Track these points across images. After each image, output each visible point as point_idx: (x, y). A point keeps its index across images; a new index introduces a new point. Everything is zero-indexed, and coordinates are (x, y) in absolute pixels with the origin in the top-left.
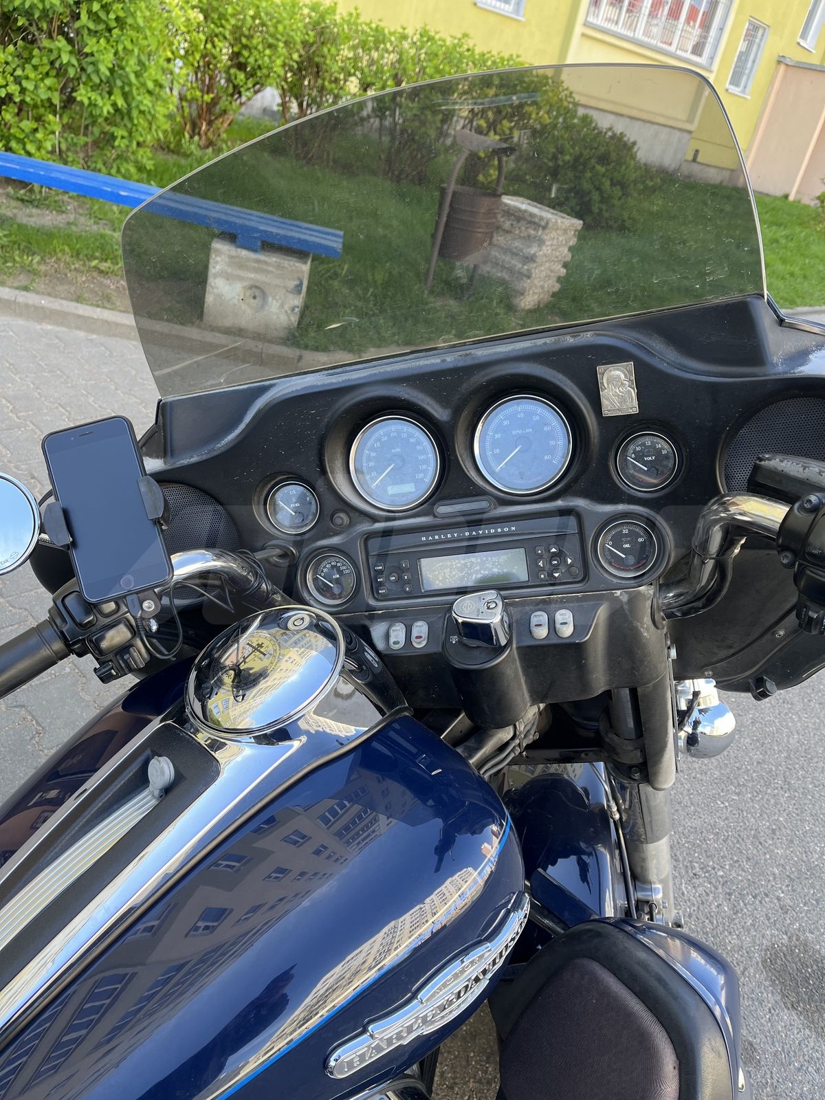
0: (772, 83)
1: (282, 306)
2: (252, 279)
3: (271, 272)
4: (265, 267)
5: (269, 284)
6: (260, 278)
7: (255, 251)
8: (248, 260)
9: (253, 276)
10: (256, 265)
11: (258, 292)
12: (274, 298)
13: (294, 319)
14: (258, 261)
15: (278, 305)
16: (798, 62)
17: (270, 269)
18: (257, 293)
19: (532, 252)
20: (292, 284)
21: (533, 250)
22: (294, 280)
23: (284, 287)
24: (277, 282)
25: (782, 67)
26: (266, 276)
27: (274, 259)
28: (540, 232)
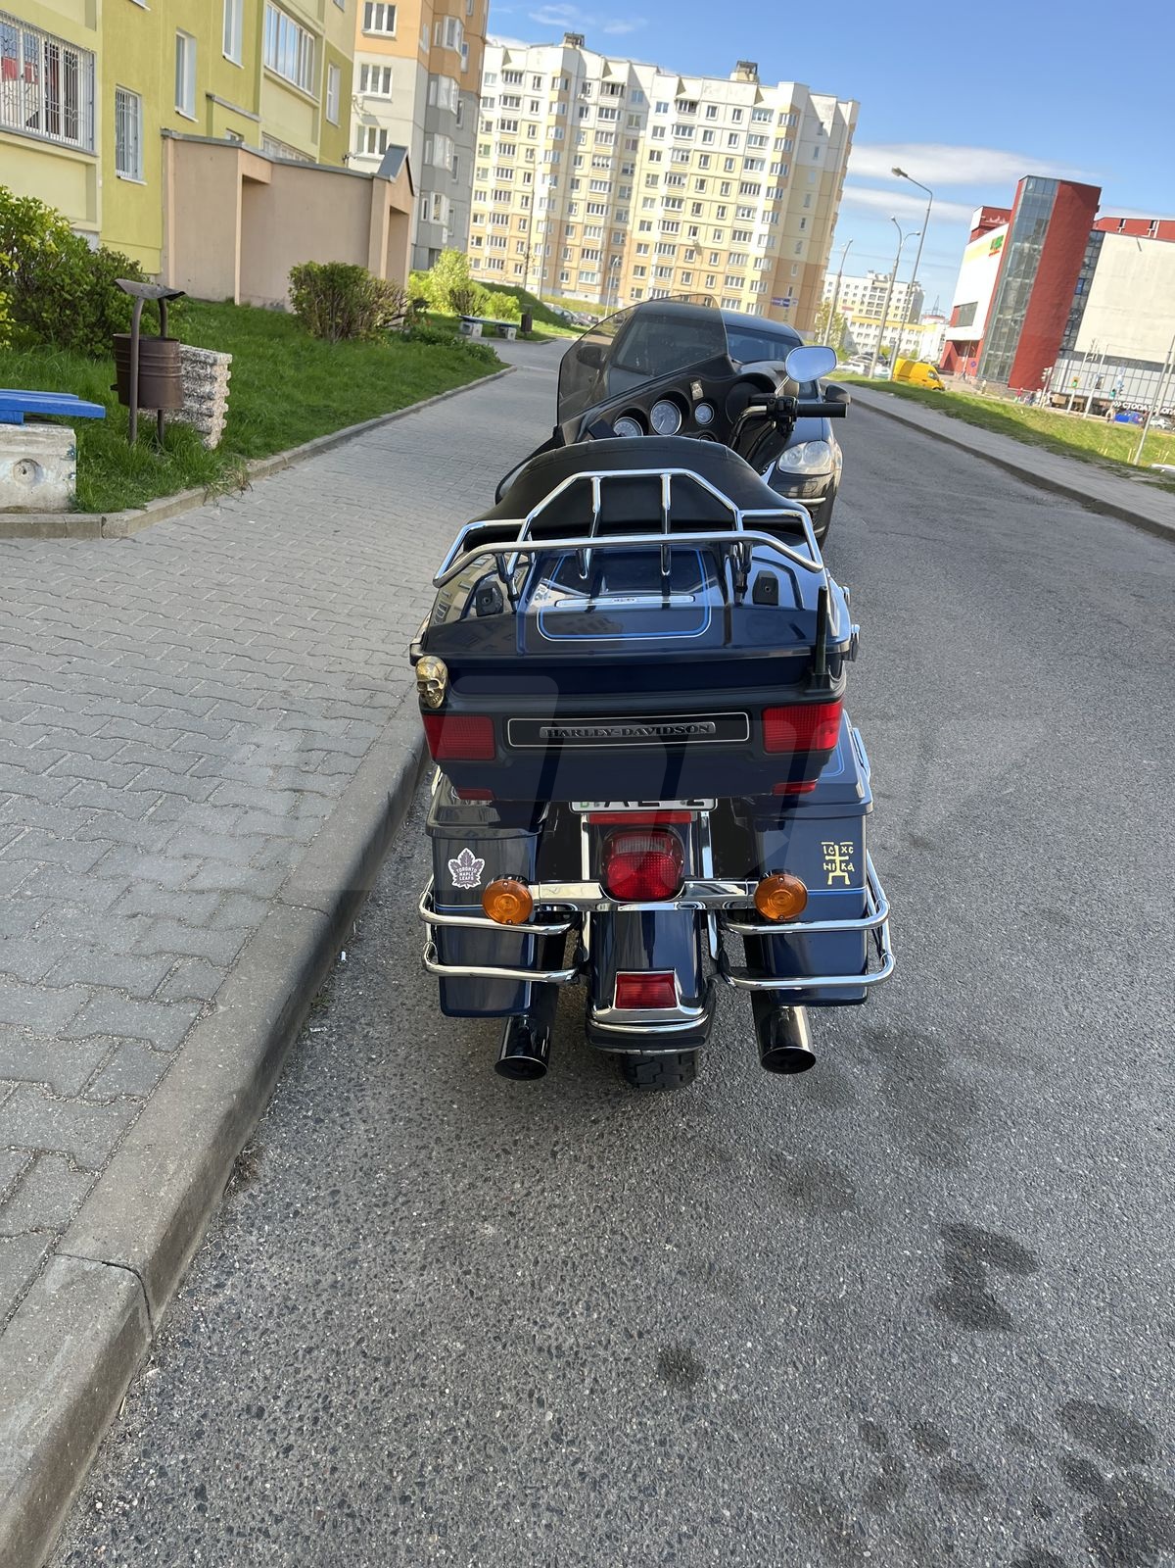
0: (164, 162)
1: (59, 474)
2: (22, 453)
3: (42, 442)
4: (34, 438)
5: (41, 455)
6: (32, 451)
7: (19, 424)
8: (16, 433)
9: (23, 449)
10: (25, 438)
11: (30, 465)
12: (48, 468)
13: (72, 486)
14: (26, 434)
15: (54, 475)
16: (185, 135)
17: (41, 439)
18: (27, 466)
19: (207, 391)
20: (65, 450)
21: (207, 388)
22: (66, 447)
23: (58, 455)
24: (50, 451)
25: (170, 143)
26: (38, 448)
27: (42, 429)
28: (209, 370)
